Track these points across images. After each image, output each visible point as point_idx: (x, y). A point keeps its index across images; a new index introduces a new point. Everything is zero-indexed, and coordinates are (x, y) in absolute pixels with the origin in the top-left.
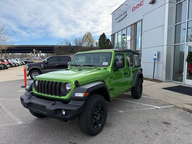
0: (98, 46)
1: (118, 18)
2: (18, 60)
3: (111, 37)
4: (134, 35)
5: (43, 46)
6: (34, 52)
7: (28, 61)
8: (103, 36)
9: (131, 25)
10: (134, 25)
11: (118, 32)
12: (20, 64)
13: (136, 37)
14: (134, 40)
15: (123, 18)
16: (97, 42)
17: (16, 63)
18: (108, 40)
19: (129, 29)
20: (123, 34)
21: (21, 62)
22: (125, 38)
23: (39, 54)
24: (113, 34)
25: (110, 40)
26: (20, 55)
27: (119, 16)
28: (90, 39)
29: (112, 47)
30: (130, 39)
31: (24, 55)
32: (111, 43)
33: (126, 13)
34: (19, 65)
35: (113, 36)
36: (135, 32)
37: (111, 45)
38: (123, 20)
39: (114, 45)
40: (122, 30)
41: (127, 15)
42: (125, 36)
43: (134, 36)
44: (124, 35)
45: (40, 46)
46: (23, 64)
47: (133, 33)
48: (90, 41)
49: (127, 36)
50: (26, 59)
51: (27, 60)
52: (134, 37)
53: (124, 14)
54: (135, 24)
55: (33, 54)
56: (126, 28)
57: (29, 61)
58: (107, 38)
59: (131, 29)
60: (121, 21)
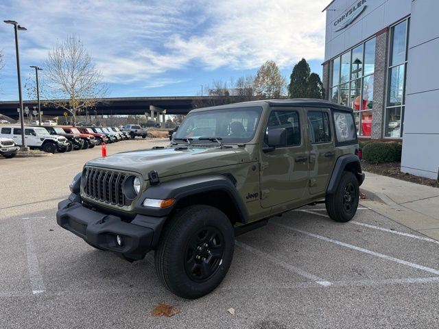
1: (343, 17)
2: (117, 129)
3: (324, 69)
4: (386, 59)
5: (169, 99)
7: (136, 131)
8: (302, 67)
9: (378, 34)
10: (385, 33)
11: (340, 55)
12: (119, 138)
13: (391, 64)
14: (385, 72)
15: (355, 19)
17: (112, 136)
18: (315, 76)
19: (371, 46)
20: (353, 61)
21: (121, 133)
22: (361, 70)
23: (161, 116)
24: (329, 61)
25: (321, 77)
26: (125, 118)
27: (344, 14)
28: (273, 78)
29: (326, 93)
30: (373, 71)
31: (133, 119)
32: (321, 84)
33: (365, 4)
34: (116, 140)
35: (327, 65)
36: (387, 52)
37: (322, 89)
38: (354, 23)
39: (329, 89)
40: (351, 49)
41: (365, 7)
42: (361, 66)
43: (386, 63)
44: (358, 62)
45: (162, 99)
46: (127, 139)
47: (382, 53)
49: (365, 65)
50: (133, 127)
51: (134, 130)
52: (386, 66)
53: (359, 5)
54: (390, 30)
56: (364, 42)
57: (139, 131)
58: (311, 73)
59: (377, 44)
60: (348, 27)
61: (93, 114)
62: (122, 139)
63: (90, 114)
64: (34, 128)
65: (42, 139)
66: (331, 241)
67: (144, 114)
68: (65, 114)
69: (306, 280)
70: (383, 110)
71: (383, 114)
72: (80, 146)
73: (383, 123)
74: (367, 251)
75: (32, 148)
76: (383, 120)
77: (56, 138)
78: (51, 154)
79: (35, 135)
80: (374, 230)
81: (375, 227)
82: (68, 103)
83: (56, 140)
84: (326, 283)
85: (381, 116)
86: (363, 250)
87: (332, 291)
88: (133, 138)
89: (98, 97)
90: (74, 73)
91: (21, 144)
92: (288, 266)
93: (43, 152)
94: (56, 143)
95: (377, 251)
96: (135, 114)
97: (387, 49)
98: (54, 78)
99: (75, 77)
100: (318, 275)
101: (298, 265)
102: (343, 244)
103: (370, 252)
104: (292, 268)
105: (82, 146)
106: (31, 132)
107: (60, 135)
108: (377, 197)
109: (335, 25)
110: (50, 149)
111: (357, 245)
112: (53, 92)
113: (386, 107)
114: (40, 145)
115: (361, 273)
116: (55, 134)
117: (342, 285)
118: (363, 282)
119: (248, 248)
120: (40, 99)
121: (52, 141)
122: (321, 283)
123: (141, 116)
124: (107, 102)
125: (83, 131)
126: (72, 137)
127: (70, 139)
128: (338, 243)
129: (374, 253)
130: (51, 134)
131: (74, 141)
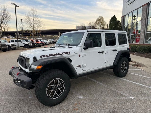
0: (109, 27)
2: (48, 40)
4: (146, 15)
6: (59, 35)
7: (55, 41)
8: (114, 18)
9: (143, 6)
10: (146, 5)
11: (128, 14)
12: (49, 43)
13: (148, 17)
14: (146, 20)
16: (108, 25)
17: (46, 43)
18: (119, 21)
20: (133, 16)
21: (49, 42)
22: (136, 19)
24: (124, 16)
25: (121, 22)
26: (50, 37)
28: (102, 22)
29: (122, 27)
30: (141, 20)
31: (53, 37)
32: (121, 24)
35: (123, 18)
36: (146, 13)
37: (121, 26)
38: (134, 2)
39: (124, 26)
40: (133, 12)
43: (146, 16)
44: (135, 16)
45: (63, 30)
47: (145, 13)
48: (102, 24)
49: (138, 17)
50: (53, 40)
51: (54, 41)
52: (146, 18)
54: (148, 4)
55: (59, 36)
56: (138, 9)
58: (117, 20)
59: (143, 9)
60: (132, 3)
61: (40, 35)
62: (50, 44)
63: (39, 35)
64: (21, 40)
65: (24, 44)
66: (131, 81)
67: (56, 35)
68: (31, 35)
69: (125, 96)
70: (145, 33)
71: (144, 35)
72: (36, 46)
73: (144, 39)
74: (145, 86)
75: (21, 47)
76: (144, 37)
77: (28, 43)
78: (27, 49)
79: (22, 42)
80: (146, 78)
81: (146, 77)
82: (32, 31)
83: (28, 44)
84: (132, 98)
85: (144, 36)
86: (144, 85)
87: (135, 101)
88: (54, 43)
89: (42, 29)
90: (34, 21)
91: (17, 45)
92: (117, 91)
93: (24, 48)
94: (29, 45)
95: (149, 86)
96: (54, 35)
97: (147, 11)
98: (27, 23)
99: (34, 23)
100: (129, 94)
101: (120, 90)
102: (135, 83)
103: (146, 86)
104: (118, 91)
105: (37, 46)
106: (20, 41)
107: (30, 42)
108: (145, 66)
109: (126, 3)
110: (26, 47)
111: (141, 84)
112: (27, 28)
113: (146, 33)
114: (23, 45)
115: (145, 94)
116: (28, 42)
117: (138, 98)
118: (146, 98)
119: (101, 84)
120: (23, 30)
121: (27, 44)
122: (130, 97)
123: (56, 36)
124: (45, 31)
125: (37, 41)
126: (34, 43)
127: (33, 43)
128: (133, 82)
129: (148, 87)
130: (27, 42)
131: (34, 44)
